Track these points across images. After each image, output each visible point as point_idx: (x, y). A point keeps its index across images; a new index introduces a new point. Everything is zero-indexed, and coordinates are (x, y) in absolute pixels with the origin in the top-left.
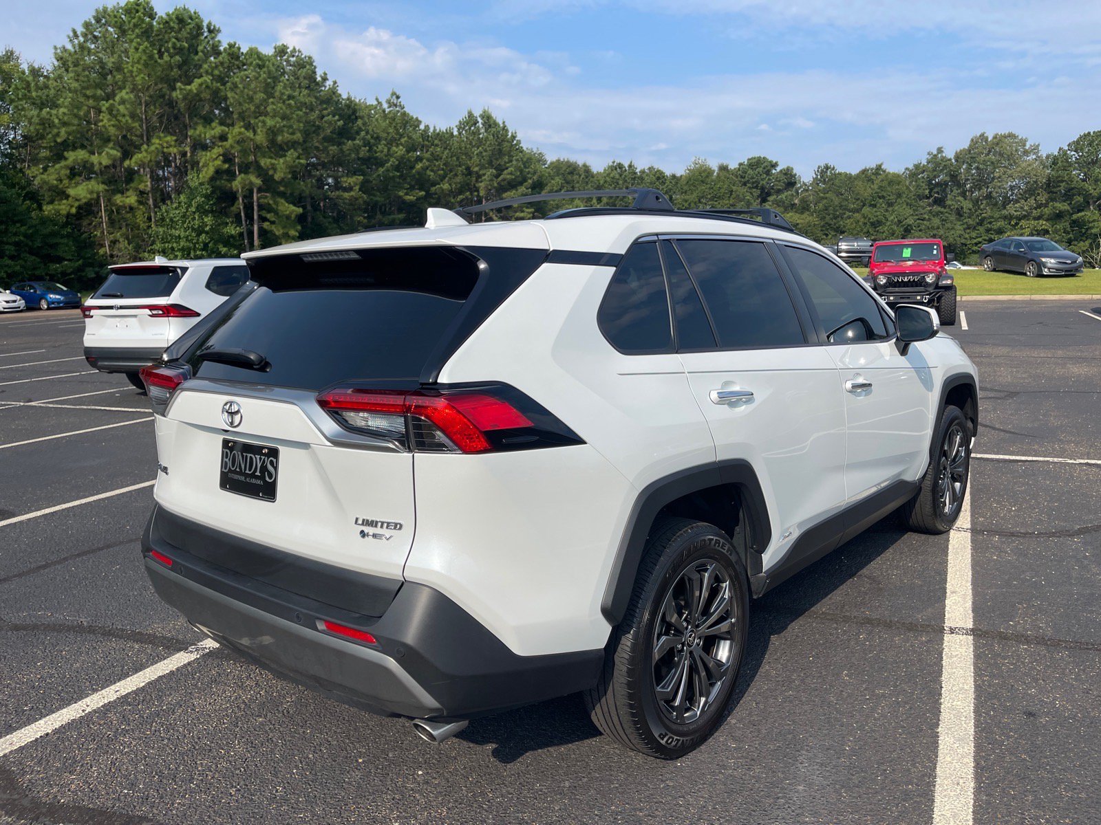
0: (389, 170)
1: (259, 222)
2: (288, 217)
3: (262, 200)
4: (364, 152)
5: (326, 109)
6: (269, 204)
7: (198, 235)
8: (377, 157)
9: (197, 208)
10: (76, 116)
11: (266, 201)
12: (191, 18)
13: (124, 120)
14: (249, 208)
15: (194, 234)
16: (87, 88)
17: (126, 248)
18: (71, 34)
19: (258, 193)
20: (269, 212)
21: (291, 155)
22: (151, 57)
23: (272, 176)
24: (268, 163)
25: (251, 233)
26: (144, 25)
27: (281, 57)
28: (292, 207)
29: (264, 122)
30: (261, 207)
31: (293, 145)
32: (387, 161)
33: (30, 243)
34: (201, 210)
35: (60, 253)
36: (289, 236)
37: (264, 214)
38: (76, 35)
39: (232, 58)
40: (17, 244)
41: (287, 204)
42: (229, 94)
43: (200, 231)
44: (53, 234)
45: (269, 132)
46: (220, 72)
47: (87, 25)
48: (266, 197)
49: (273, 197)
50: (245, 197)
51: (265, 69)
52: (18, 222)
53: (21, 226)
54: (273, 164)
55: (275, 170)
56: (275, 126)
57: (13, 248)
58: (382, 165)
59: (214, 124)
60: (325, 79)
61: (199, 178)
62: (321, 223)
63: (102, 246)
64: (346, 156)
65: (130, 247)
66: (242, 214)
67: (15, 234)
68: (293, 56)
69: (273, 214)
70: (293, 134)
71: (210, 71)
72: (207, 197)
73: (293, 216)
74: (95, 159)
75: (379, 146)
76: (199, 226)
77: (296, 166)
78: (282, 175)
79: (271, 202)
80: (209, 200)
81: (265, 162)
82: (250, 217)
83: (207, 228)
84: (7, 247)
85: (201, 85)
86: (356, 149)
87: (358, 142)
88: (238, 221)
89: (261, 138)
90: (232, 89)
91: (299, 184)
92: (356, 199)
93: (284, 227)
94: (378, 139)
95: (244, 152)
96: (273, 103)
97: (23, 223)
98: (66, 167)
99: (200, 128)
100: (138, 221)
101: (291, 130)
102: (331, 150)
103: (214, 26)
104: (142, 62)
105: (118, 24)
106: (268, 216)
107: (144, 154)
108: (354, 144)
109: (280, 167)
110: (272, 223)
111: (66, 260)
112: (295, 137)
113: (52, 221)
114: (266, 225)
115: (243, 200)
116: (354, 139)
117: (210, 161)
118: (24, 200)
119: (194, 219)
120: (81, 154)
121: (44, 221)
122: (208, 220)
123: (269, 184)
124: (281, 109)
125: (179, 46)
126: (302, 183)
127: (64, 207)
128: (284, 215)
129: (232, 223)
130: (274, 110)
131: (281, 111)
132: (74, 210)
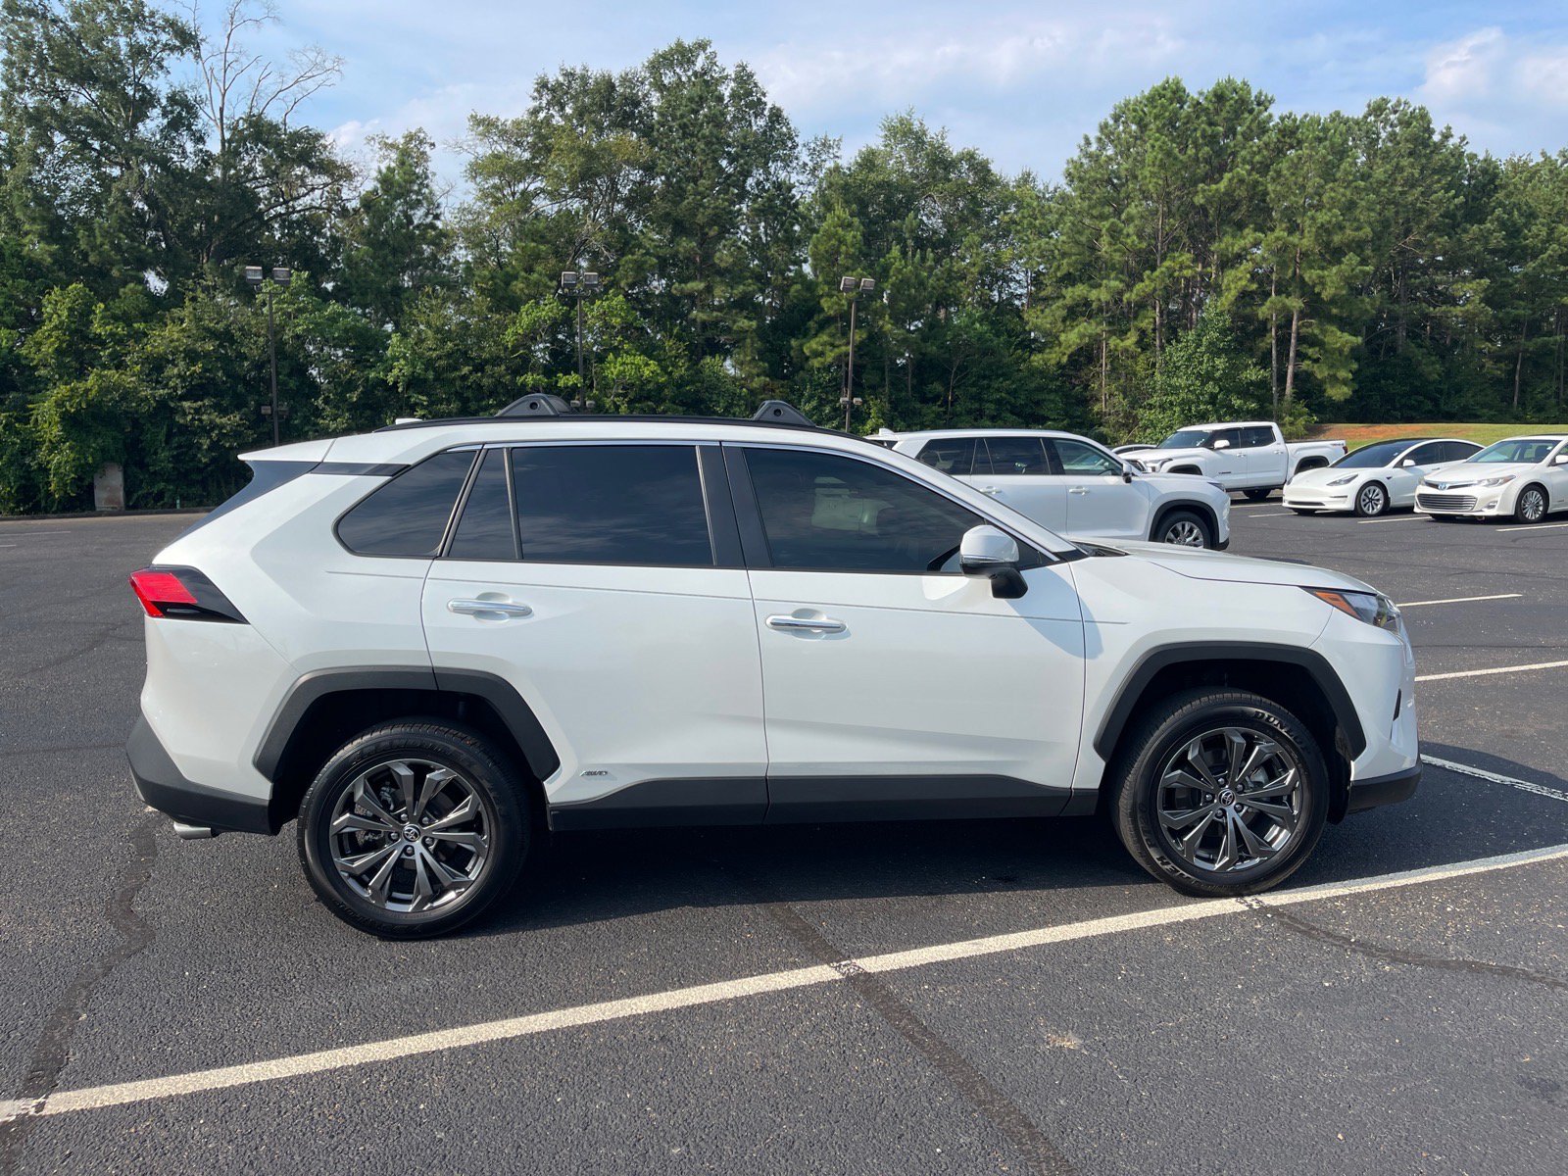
0: (1544, 264)
1: (1296, 360)
2: (1340, 351)
3: (1303, 331)
4: (1498, 239)
5: (1439, 181)
6: (1315, 336)
7: (1203, 384)
8: (1527, 245)
9: (1208, 348)
10: (1077, 243)
11: (1310, 330)
12: (1235, 91)
13: (1129, 241)
14: (1283, 342)
15: (1198, 383)
16: (1094, 207)
17: (1120, 403)
18: (1083, 142)
19: (1299, 319)
20: (1312, 345)
21: (1351, 259)
22: (1169, 154)
23: (1319, 294)
24: (1314, 277)
25: (1282, 379)
26: (1167, 114)
27: (1377, 116)
28: (1347, 337)
29: (1313, 218)
30: (1301, 339)
31: (1358, 246)
32: (1543, 250)
33: (1013, 401)
34: (1215, 351)
35: (1044, 412)
36: (1337, 379)
37: (1304, 348)
38: (1088, 143)
39: (1284, 136)
40: (999, 402)
41: (1339, 333)
42: (1270, 187)
43: (1207, 377)
44: (1040, 389)
45: (1320, 231)
46: (1264, 156)
47: (1104, 127)
48: (1311, 325)
49: (1321, 323)
50: (1279, 327)
51: (1327, 143)
52: (1001, 375)
53: (1004, 380)
54: (1320, 277)
55: (1323, 284)
56: (1329, 222)
57: (993, 406)
58: (1534, 257)
59: (1247, 231)
60: (1446, 136)
61: (1217, 308)
62: (1411, 355)
63: (1098, 400)
64: (1465, 250)
65: (1125, 403)
66: (1274, 352)
67: (998, 390)
68: (1395, 112)
69: (1317, 349)
70: (1358, 229)
71: (1248, 158)
72: (1224, 332)
73: (1346, 350)
74: (1093, 295)
75: (1534, 228)
76: (1207, 372)
77: (1356, 277)
78: (1333, 291)
79: (1316, 331)
80: (1226, 336)
81: (1310, 275)
82: (1283, 355)
83: (1217, 374)
84: (988, 405)
85: (1230, 180)
86: (1484, 238)
87: (1489, 225)
88: (1264, 361)
89: (1306, 241)
90: (1274, 180)
91: (1362, 301)
92: (1476, 315)
93: (1332, 367)
94: (1532, 216)
95: (1283, 265)
96: (1332, 189)
97: (1006, 376)
98: (1065, 307)
99: (1228, 239)
100: (1138, 368)
101: (1355, 224)
102: (1439, 243)
103: (1266, 96)
104: (1157, 163)
105: (1138, 119)
106: (1310, 351)
107: (1147, 282)
108: (1481, 230)
109: (1331, 281)
110: (1316, 361)
111: (1050, 420)
112: (1361, 234)
113: (1042, 373)
114: (1306, 365)
115: (1276, 332)
116: (1482, 222)
117: (1236, 280)
118: (1015, 349)
119: (1201, 363)
120: (1080, 290)
121: (1033, 372)
122: (1221, 362)
123: (1315, 307)
124: (1344, 195)
125: (1210, 132)
126: (1367, 300)
127: (1053, 357)
128: (1335, 349)
129: (1255, 365)
130: (1332, 198)
131: (1343, 199)
132: (1065, 359)
